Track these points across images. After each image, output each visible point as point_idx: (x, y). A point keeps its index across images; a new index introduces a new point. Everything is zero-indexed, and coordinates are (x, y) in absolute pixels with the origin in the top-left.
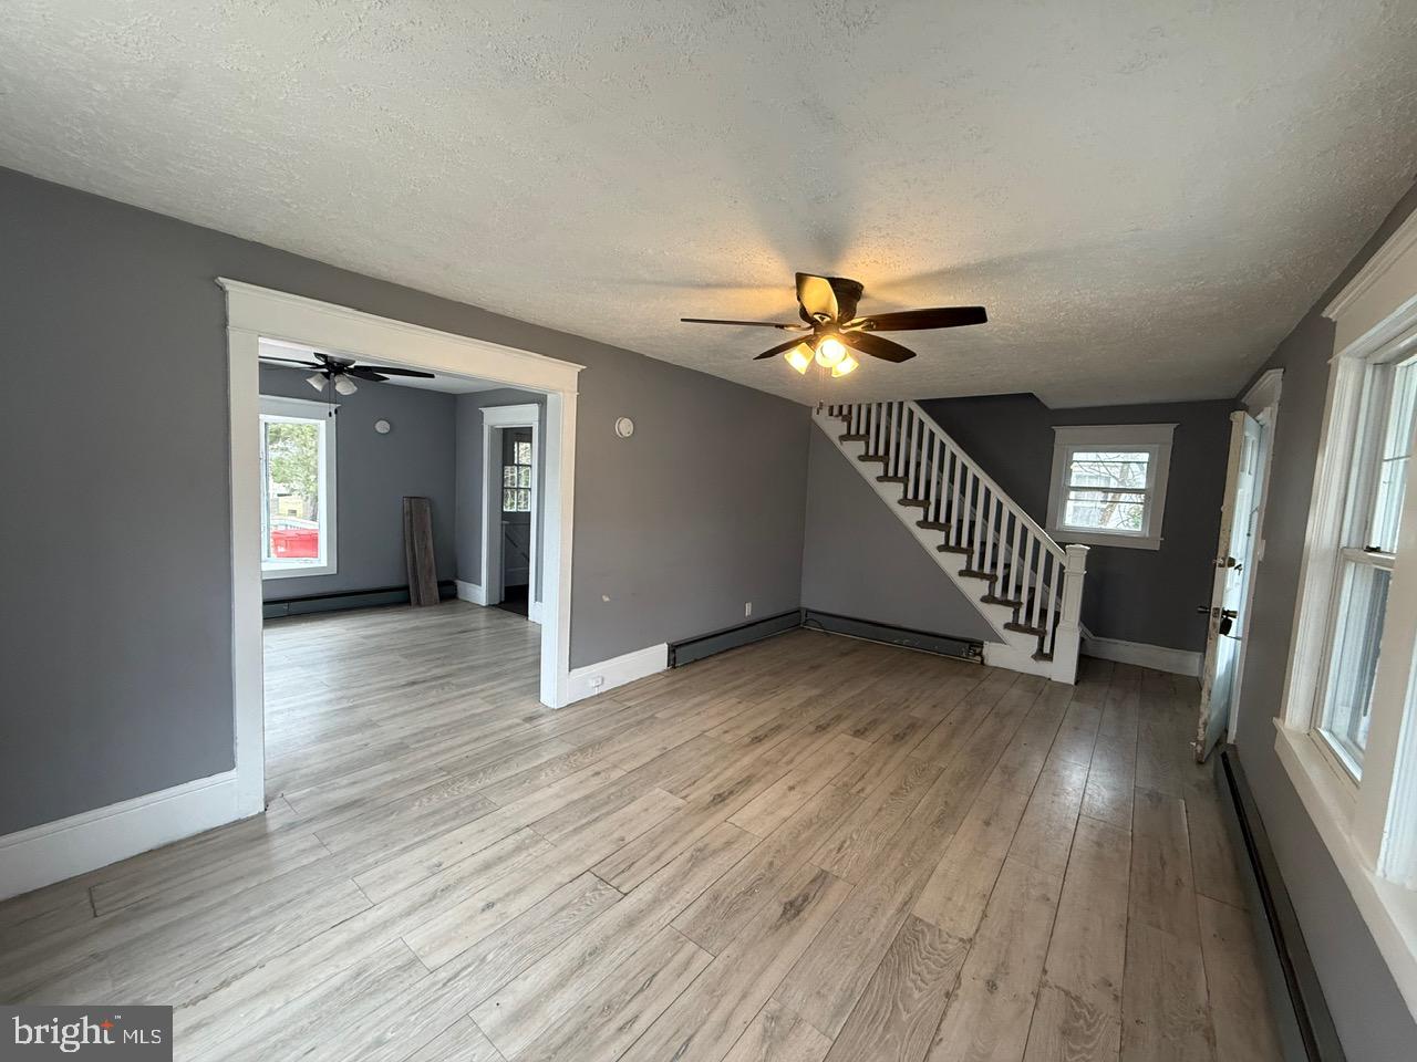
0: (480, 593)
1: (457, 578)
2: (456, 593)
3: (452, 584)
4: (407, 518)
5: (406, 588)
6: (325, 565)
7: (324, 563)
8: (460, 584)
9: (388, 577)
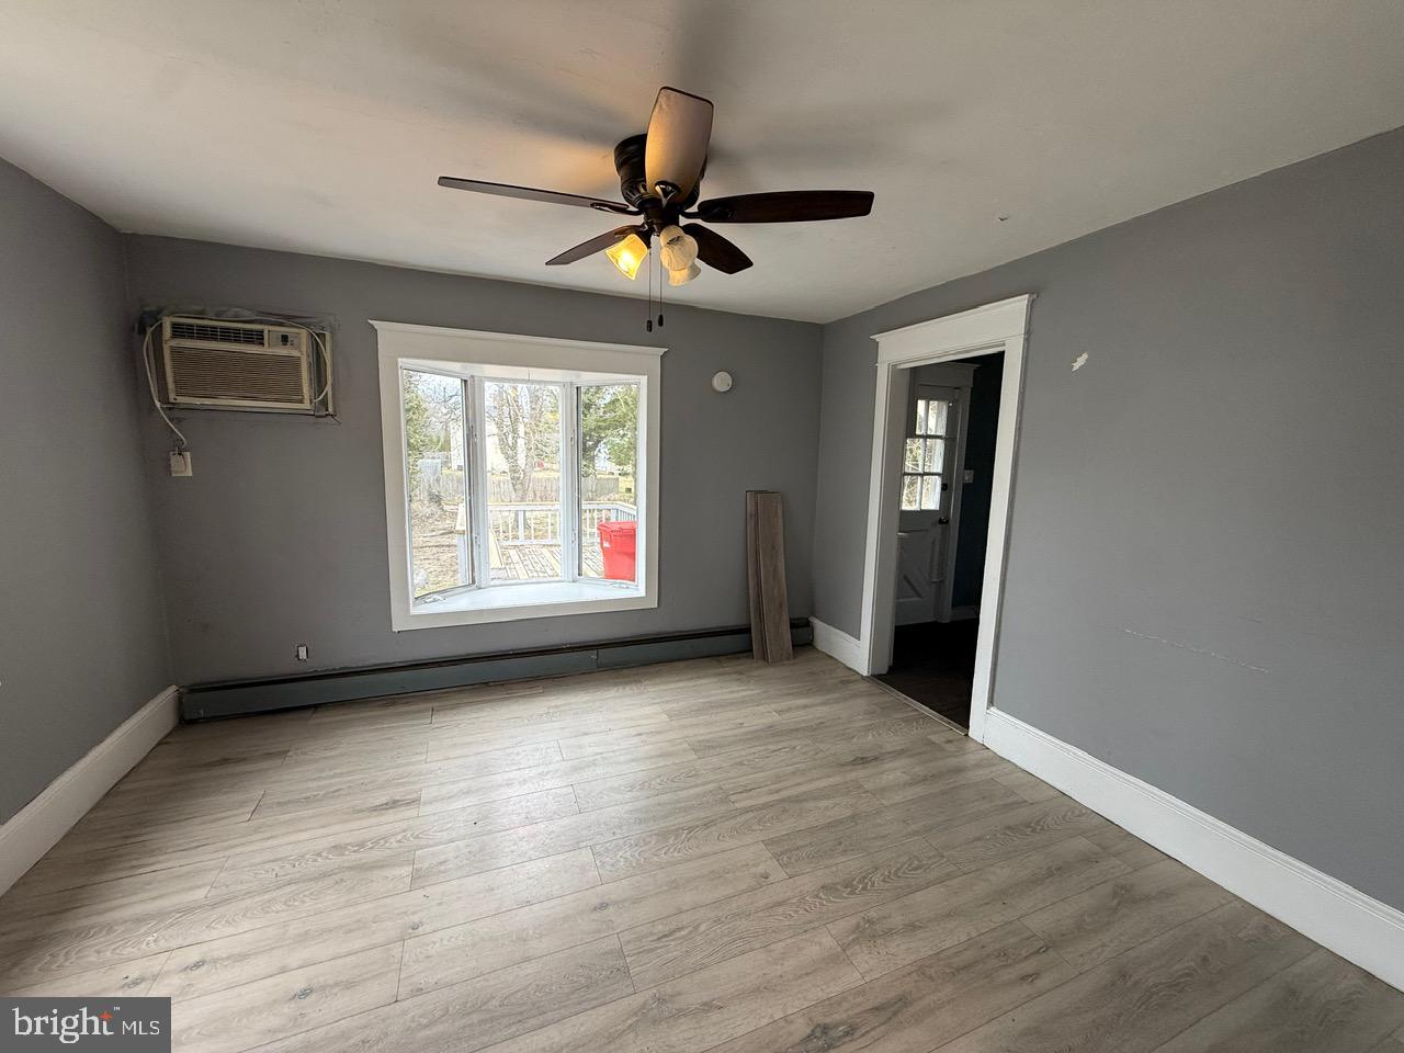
0: (859, 650)
1: (813, 614)
2: (812, 641)
3: (807, 624)
4: (751, 524)
5: (746, 630)
6: (643, 594)
7: (642, 593)
8: (820, 626)
9: (722, 614)
